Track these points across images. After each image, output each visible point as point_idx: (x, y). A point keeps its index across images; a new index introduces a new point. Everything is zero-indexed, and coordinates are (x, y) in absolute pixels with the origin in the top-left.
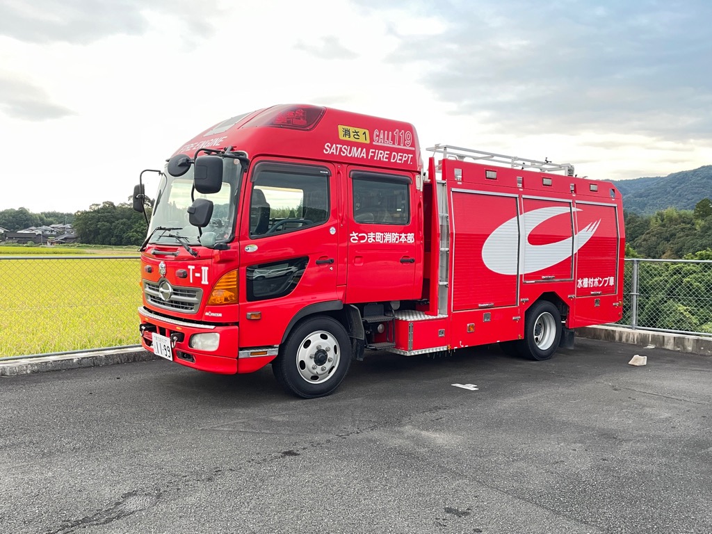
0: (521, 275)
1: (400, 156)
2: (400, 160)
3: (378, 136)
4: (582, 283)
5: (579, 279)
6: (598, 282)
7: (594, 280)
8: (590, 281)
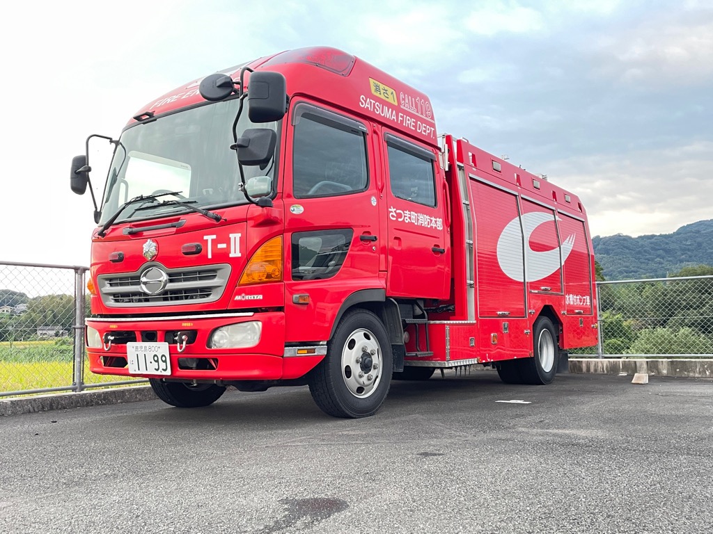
0: (527, 283)
1: (425, 127)
2: (425, 131)
3: (404, 99)
4: (569, 299)
5: (567, 295)
6: (579, 300)
7: (577, 297)
8: (574, 298)
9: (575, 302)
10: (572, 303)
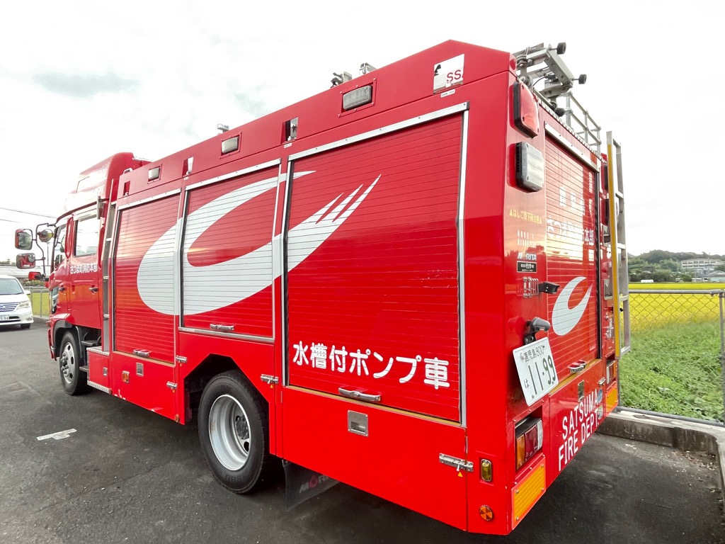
4: (308, 354)
5: (298, 344)
6: (366, 360)
7: (352, 354)
8: (335, 355)
9: (341, 367)
10: (324, 366)
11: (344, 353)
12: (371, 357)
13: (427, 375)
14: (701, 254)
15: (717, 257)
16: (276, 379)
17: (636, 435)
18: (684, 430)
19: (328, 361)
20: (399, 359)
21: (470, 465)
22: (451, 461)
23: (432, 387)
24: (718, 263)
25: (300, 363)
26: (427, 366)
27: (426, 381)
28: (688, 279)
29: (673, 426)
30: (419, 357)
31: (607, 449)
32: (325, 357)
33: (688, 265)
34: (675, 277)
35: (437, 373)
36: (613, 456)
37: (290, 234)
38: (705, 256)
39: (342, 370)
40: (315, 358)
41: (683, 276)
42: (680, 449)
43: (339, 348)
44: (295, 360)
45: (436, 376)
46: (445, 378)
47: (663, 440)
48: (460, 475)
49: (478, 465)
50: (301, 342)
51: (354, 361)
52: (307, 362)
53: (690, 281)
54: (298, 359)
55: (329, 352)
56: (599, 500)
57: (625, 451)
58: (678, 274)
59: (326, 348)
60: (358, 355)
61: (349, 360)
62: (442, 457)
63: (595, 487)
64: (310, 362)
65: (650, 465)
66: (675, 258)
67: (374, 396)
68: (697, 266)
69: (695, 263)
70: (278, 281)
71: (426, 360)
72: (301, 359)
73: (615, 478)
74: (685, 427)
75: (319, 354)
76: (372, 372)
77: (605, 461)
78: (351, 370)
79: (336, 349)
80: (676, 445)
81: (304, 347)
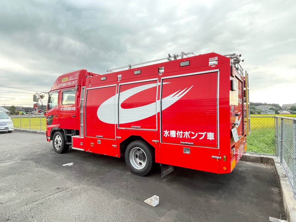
0: (117, 124)
3: (70, 78)
4: (169, 133)
5: (165, 131)
6: (189, 134)
7: (184, 133)
8: (179, 133)
9: (181, 136)
10: (175, 136)
11: (182, 132)
12: (191, 133)
13: (208, 137)
14: (264, 103)
15: (270, 105)
16: (158, 141)
17: (250, 160)
18: (264, 158)
19: (176, 135)
20: (199, 133)
21: (220, 158)
22: (215, 157)
23: (210, 140)
24: (270, 107)
25: (166, 136)
26: (208, 135)
27: (207, 138)
28: (259, 113)
29: (261, 157)
30: (205, 133)
31: (242, 164)
32: (175, 134)
33: (259, 108)
34: (255, 112)
35: (211, 136)
36: (245, 165)
37: (162, 100)
38: (265, 104)
39: (181, 137)
40: (172, 135)
41: (257, 112)
42: (263, 163)
43: (180, 131)
44: (164, 135)
45: (211, 137)
46: (213, 137)
47: (258, 161)
48: (218, 160)
49: (223, 158)
50: (167, 130)
51: (185, 135)
52: (169, 136)
53: (260, 114)
54: (166, 135)
55: (176, 133)
56: (243, 175)
57: (248, 164)
58: (256, 111)
59: (175, 131)
60: (186, 133)
61: (183, 135)
62: (213, 157)
63: (241, 172)
64: (170, 136)
65: (256, 167)
66: (255, 105)
67: (192, 143)
68: (263, 108)
69: (262, 107)
70: (158, 113)
71: (208, 133)
72: (167, 135)
73: (246, 170)
74: (264, 157)
75: (173, 133)
76: (191, 137)
77: (243, 166)
78: (184, 137)
79: (179, 131)
80: (262, 162)
81: (168, 132)
